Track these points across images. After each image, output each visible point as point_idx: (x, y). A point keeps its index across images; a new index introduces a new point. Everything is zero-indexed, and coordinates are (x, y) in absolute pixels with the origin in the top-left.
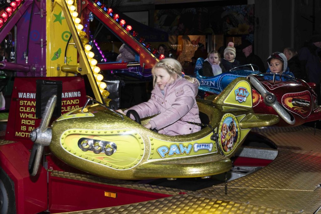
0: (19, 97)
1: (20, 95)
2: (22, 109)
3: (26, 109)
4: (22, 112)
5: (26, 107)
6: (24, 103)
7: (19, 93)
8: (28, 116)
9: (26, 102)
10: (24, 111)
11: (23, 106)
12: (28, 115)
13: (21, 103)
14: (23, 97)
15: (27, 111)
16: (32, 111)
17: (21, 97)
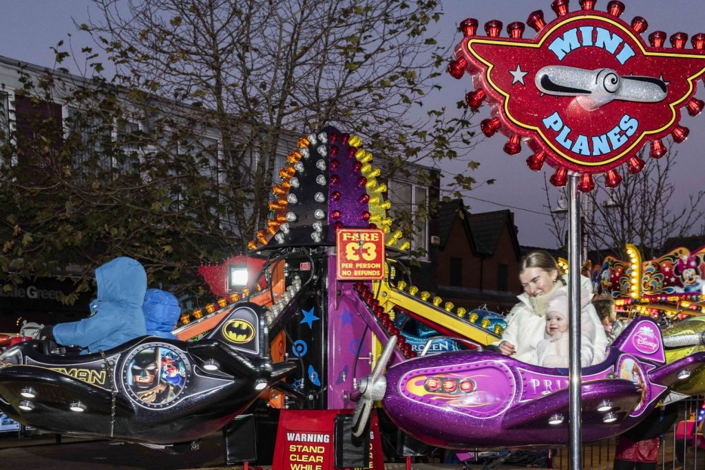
0: (289, 440)
1: (290, 437)
2: (293, 458)
3: (301, 458)
4: (294, 463)
5: (301, 454)
6: (297, 448)
7: (288, 434)
8: (304, 468)
9: (299, 447)
10: (298, 460)
11: (296, 453)
12: (304, 466)
13: (292, 448)
14: (296, 440)
15: (303, 460)
16: (310, 460)
17: (292, 440)
